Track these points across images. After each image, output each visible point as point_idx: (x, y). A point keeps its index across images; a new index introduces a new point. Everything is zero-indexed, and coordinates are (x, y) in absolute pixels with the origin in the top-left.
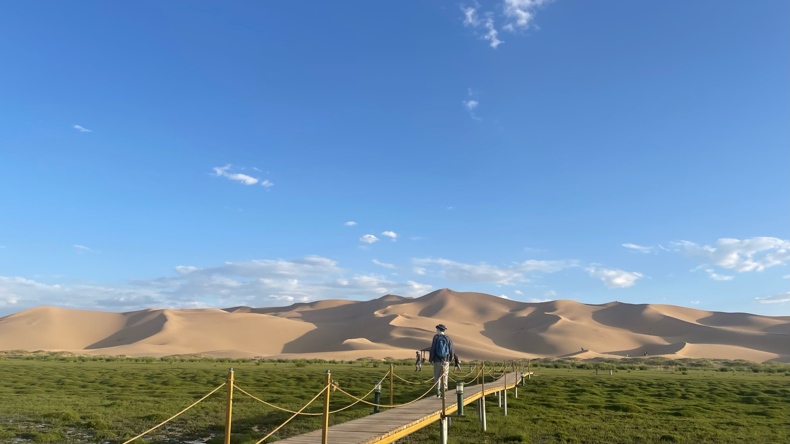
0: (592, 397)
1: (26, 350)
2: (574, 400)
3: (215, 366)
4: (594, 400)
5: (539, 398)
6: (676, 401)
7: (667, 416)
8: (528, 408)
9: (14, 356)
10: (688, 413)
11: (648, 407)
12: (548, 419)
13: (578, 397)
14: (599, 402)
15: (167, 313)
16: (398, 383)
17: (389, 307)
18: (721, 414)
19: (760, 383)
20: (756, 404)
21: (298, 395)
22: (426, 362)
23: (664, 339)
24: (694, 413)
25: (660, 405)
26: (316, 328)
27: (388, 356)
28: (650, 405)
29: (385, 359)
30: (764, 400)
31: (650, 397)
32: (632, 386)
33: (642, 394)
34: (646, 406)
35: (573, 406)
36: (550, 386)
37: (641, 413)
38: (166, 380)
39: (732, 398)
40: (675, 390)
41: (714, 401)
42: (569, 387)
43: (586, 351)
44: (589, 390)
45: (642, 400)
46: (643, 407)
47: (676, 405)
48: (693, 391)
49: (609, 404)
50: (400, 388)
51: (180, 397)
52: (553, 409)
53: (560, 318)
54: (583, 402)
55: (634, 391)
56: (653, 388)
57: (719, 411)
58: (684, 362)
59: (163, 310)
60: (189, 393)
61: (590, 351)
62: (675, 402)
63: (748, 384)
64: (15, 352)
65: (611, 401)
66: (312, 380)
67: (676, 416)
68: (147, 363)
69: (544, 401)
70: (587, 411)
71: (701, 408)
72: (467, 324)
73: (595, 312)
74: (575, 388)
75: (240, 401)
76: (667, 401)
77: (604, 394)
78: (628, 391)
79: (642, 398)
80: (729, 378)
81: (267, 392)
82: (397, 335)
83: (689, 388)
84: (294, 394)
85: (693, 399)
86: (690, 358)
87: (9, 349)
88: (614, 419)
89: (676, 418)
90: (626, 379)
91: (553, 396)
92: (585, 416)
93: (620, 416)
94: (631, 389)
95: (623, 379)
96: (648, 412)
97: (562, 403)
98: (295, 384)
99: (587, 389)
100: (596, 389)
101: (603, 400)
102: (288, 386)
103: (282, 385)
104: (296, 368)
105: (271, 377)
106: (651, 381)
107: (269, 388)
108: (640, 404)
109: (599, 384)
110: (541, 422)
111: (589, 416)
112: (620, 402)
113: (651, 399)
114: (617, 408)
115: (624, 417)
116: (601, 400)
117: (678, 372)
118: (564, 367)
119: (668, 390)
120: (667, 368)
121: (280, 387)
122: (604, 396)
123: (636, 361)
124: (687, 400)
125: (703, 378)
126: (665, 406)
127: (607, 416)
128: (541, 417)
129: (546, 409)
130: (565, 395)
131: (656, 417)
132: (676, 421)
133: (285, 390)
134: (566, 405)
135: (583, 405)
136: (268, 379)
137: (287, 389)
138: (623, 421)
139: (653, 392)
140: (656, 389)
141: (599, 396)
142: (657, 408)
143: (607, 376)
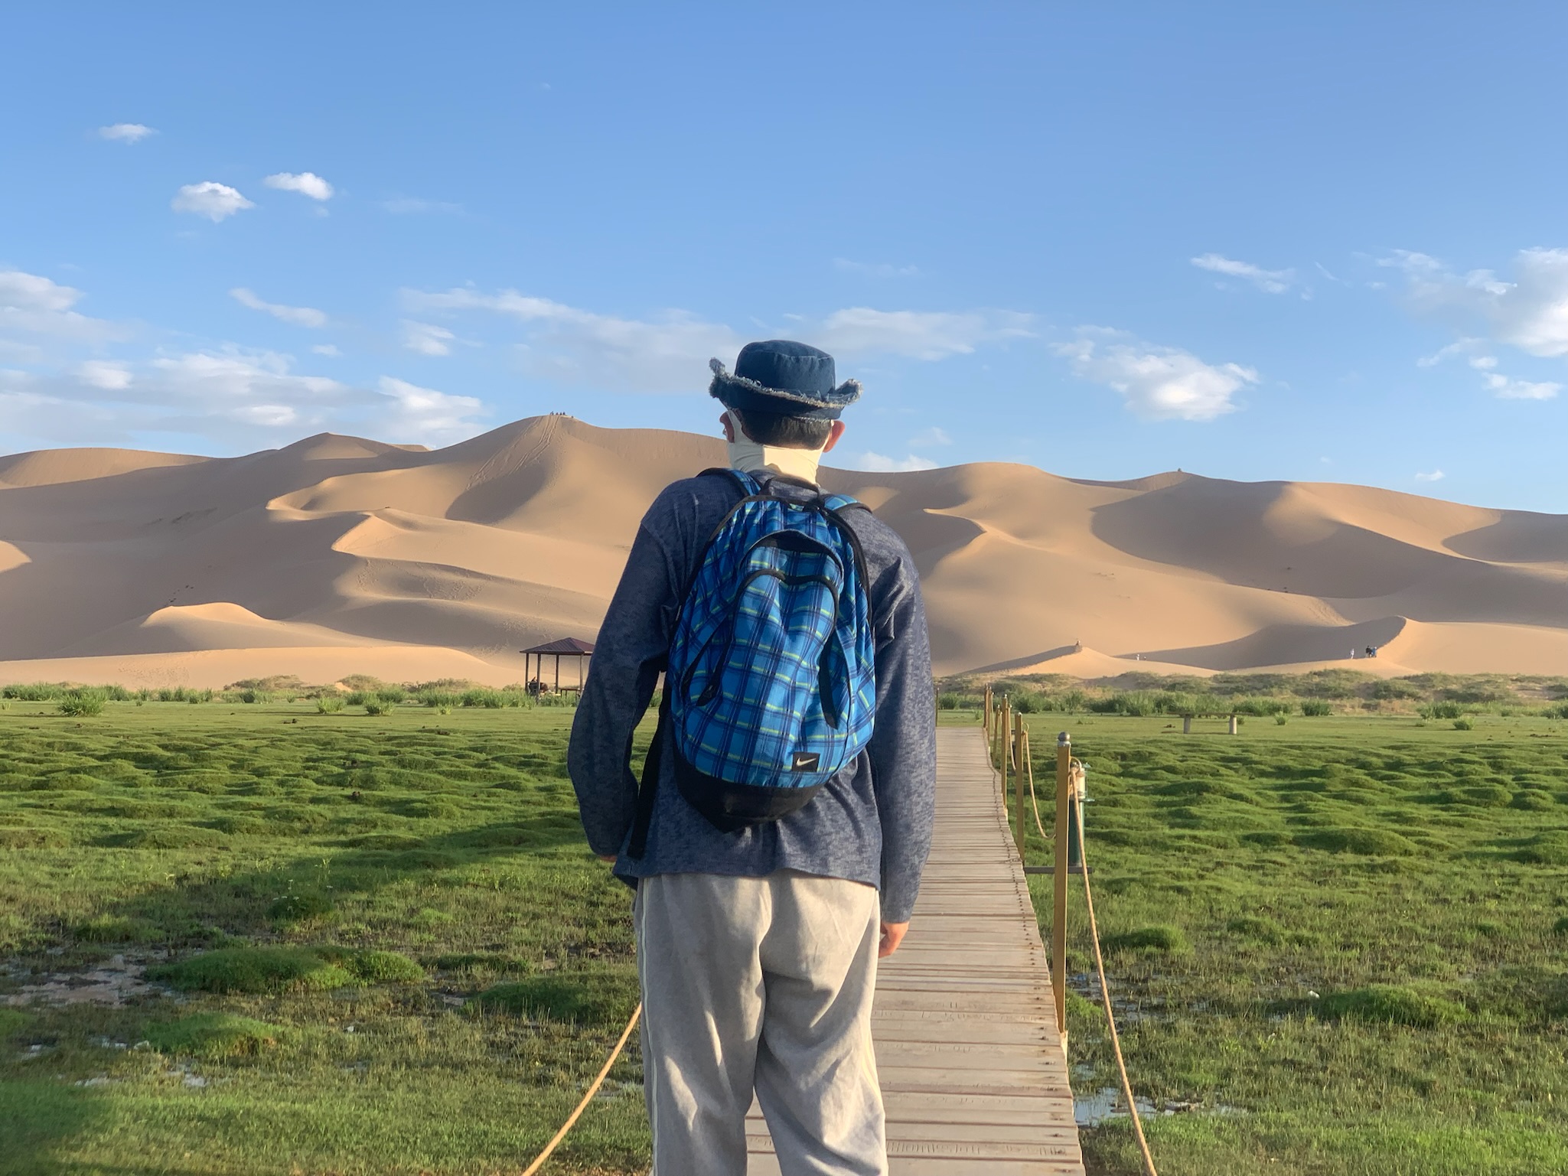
0: (1234, 806)
2: (1192, 822)
4: (1250, 817)
6: (1500, 815)
7: (1499, 863)
8: (1050, 848)
10: (1559, 853)
11: (1428, 835)
12: (1154, 880)
13: (1194, 810)
14: (1267, 824)
17: (328, 483)
21: (199, 818)
22: (542, 693)
23: (1332, 606)
25: (1457, 831)
28: (1432, 832)
31: (1416, 805)
32: (1348, 771)
33: (1387, 795)
34: (1420, 834)
35: (1194, 838)
37: (1411, 855)
40: (1487, 780)
42: (1143, 777)
44: (1219, 785)
45: (1399, 814)
46: (1414, 838)
47: (1508, 830)
48: (1542, 783)
49: (1303, 831)
52: (1132, 851)
53: (979, 531)
54: (1216, 825)
55: (1360, 786)
56: (1413, 774)
61: (1086, 652)
62: (1499, 818)
65: (1304, 821)
67: (1524, 861)
70: (1246, 855)
73: (1104, 506)
74: (1163, 779)
76: (1473, 816)
77: (1268, 798)
78: (1341, 787)
79: (1392, 808)
83: (1529, 775)
84: (179, 813)
85: (1549, 810)
88: (1347, 877)
89: (1530, 870)
90: (1299, 748)
91: (1109, 808)
92: (1249, 868)
93: (1359, 867)
94: (1346, 780)
95: (1291, 747)
96: (1434, 851)
97: (1150, 828)
98: (149, 779)
99: (1206, 781)
100: (1236, 781)
101: (1278, 817)
102: (131, 786)
103: (102, 782)
104: (77, 720)
105: (23, 755)
106: (1390, 752)
107: (61, 796)
108: (1397, 826)
109: (1230, 764)
110: (1137, 890)
111: (1262, 867)
112: (1335, 824)
113: (1425, 812)
114: (1333, 842)
115: (1372, 868)
116: (1270, 817)
117: (1431, 721)
118: (1048, 708)
119: (1463, 783)
120: (1376, 707)
121: (99, 789)
122: (1272, 805)
123: (1265, 684)
124: (1531, 812)
125: (1530, 740)
126: (1478, 834)
127: (1317, 867)
128: (1117, 874)
129: (1110, 848)
130: (1145, 802)
131: (1465, 867)
132: (1536, 877)
133: (133, 801)
134: (1170, 837)
135: (1221, 834)
136: (20, 760)
137: (135, 795)
138: (1377, 879)
139: (1418, 788)
140: (1425, 780)
141: (1257, 804)
142: (1453, 839)
143: (1230, 738)
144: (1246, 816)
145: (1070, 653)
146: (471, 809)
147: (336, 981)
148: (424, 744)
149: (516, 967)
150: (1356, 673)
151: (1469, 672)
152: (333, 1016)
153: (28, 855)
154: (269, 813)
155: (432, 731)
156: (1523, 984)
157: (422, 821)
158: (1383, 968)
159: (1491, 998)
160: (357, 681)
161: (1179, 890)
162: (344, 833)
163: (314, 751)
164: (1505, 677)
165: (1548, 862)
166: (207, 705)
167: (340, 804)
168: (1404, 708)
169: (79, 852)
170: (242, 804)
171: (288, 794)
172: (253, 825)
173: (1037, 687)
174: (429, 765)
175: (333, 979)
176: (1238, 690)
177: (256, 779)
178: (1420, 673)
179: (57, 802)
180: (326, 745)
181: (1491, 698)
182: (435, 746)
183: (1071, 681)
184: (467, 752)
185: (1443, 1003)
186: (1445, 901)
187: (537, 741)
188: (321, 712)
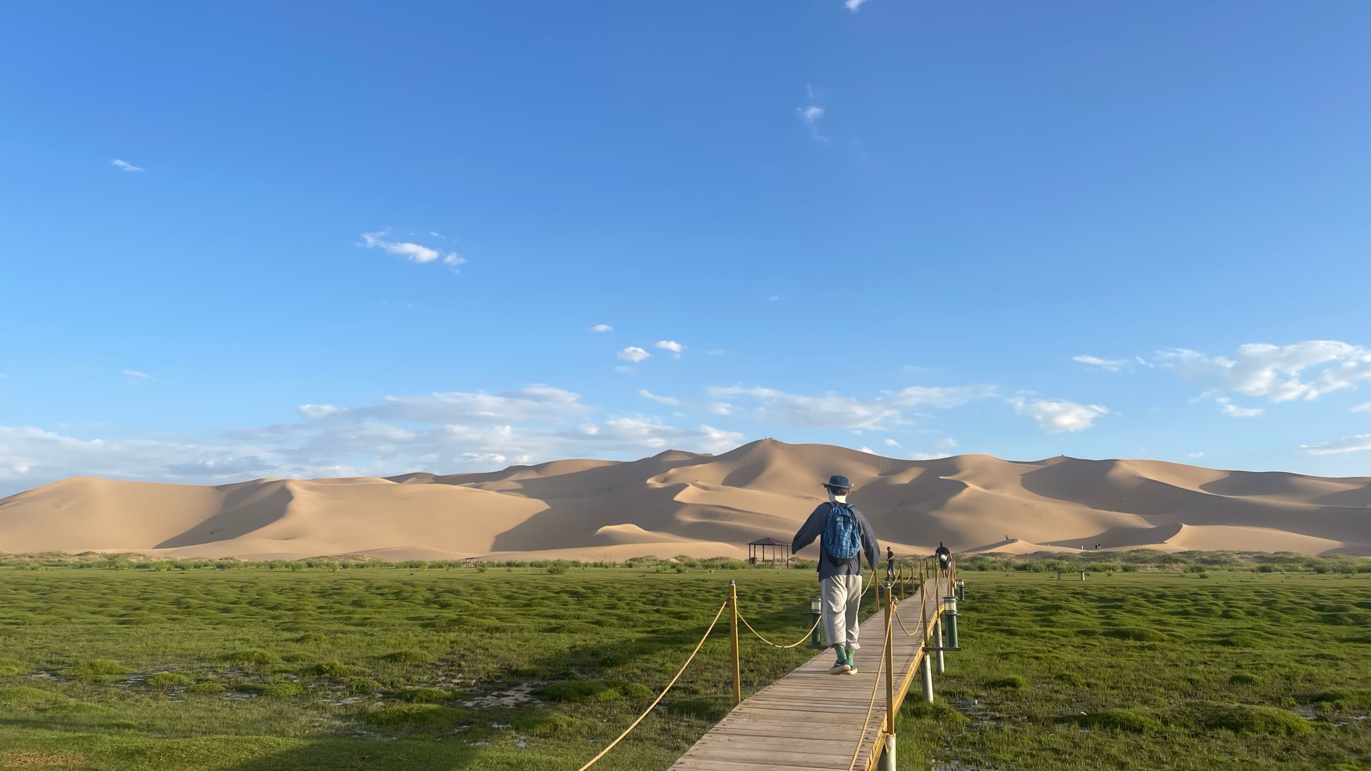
0: (1074, 617)
1: (64, 551)
2: (1051, 624)
3: (412, 574)
4: (1081, 622)
5: (989, 619)
6: (1215, 621)
7: (1211, 646)
8: (978, 636)
9: (48, 562)
10: (1244, 641)
11: (1174, 631)
12: (1026, 653)
13: (1053, 618)
14: (1090, 625)
15: (292, 486)
16: (744, 599)
17: (672, 471)
18: (1298, 641)
19: (1341, 590)
20: (1348, 625)
21: (590, 620)
22: (757, 563)
23: (1145, 518)
24: (1254, 641)
25: (1190, 629)
26: (549, 507)
27: (683, 554)
28: (1177, 630)
29: (675, 558)
30: (1360, 619)
31: (1170, 616)
32: (1135, 599)
33: (1155, 611)
34: (1170, 631)
35: (1051, 632)
36: (999, 601)
37: (1164, 641)
38: (355, 598)
39: (1306, 617)
40: (1209, 604)
41: (1278, 621)
42: (1030, 602)
43: (1013, 541)
44: (1068, 606)
45: (1160, 621)
46: (1166, 633)
47: (1218, 629)
48: (1239, 606)
49: (1108, 629)
50: (751, 606)
51: (397, 625)
52: (1019, 638)
53: (966, 486)
54: (1064, 625)
55: (1141, 607)
56: (1170, 601)
57: (1292, 638)
58: (1188, 557)
59: (284, 481)
60: (408, 619)
61: (1020, 541)
62: (1213, 623)
63: (1322, 592)
64: (46, 556)
65: (1109, 624)
66: (599, 595)
67: (1224, 645)
68: (293, 570)
69: (999, 625)
70: (1077, 641)
71: (1262, 633)
72: (806, 498)
73: (1027, 473)
74: (1040, 603)
75: (501, 630)
76: (1200, 622)
77: (1093, 613)
78: (1131, 607)
79: (1157, 618)
80: (1282, 583)
81: (536, 615)
82: (687, 518)
83: (1231, 601)
84: (582, 618)
85: (1242, 619)
86: (1199, 550)
87: (34, 549)
88: (1128, 653)
89: (1227, 650)
90: (1114, 588)
91: (1010, 617)
92: (1078, 647)
93: (1135, 647)
94: (1134, 603)
95: (1110, 587)
96: (1176, 640)
97: (1030, 627)
98: (573, 602)
99: (1060, 604)
100: (1077, 604)
101: (1096, 622)
102: (565, 605)
103: (553, 604)
104: (553, 576)
105: (526, 592)
106: (1161, 590)
107: (535, 610)
108: (1159, 627)
109: (1076, 596)
110: (1015, 658)
111: (1084, 647)
112: (1126, 625)
113: (1175, 619)
114: (1124, 635)
115: (1142, 648)
116: (1092, 622)
117: (1190, 574)
118: (995, 568)
119: (1196, 605)
120: (1164, 567)
121: (552, 607)
122: (1094, 616)
123: (1107, 556)
124: (1232, 620)
125: (1239, 583)
126: (1201, 631)
127: (1113, 647)
128: (1008, 650)
129: (1008, 637)
130: (1029, 614)
131: (1192, 647)
132: (1230, 653)
133: (564, 612)
134: (1039, 631)
135: (1066, 630)
136: (522, 594)
137: (565, 610)
138: (1144, 654)
139: (1172, 608)
140: (1176, 604)
141: (1087, 615)
142: (1187, 633)
143: (1080, 582)
144: (1079, 621)
145: (1012, 543)
146: (708, 616)
147: (611, 697)
148: (694, 586)
149: (696, 692)
150: (1153, 550)
151: (1213, 549)
152: (600, 714)
153: (514, 637)
154: (619, 617)
155: (701, 580)
156: (1194, 711)
157: (685, 622)
158: (1128, 700)
159: (1176, 718)
160: (681, 558)
161: (1037, 658)
162: (651, 627)
163: (646, 589)
164: (1233, 552)
165: (1238, 646)
166: (612, 569)
167: (651, 613)
168: (1179, 568)
169: (536, 635)
170: (609, 613)
171: (630, 609)
172: (612, 623)
173: (993, 559)
174: (694, 596)
175: (610, 696)
176: (1093, 559)
177: (618, 602)
178: (1187, 550)
179: (532, 613)
180: (653, 586)
181: (1225, 562)
182: (700, 587)
183: (1010, 556)
184: (712, 590)
185: (1149, 720)
186: (1177, 665)
187: (746, 585)
188: (658, 571)
